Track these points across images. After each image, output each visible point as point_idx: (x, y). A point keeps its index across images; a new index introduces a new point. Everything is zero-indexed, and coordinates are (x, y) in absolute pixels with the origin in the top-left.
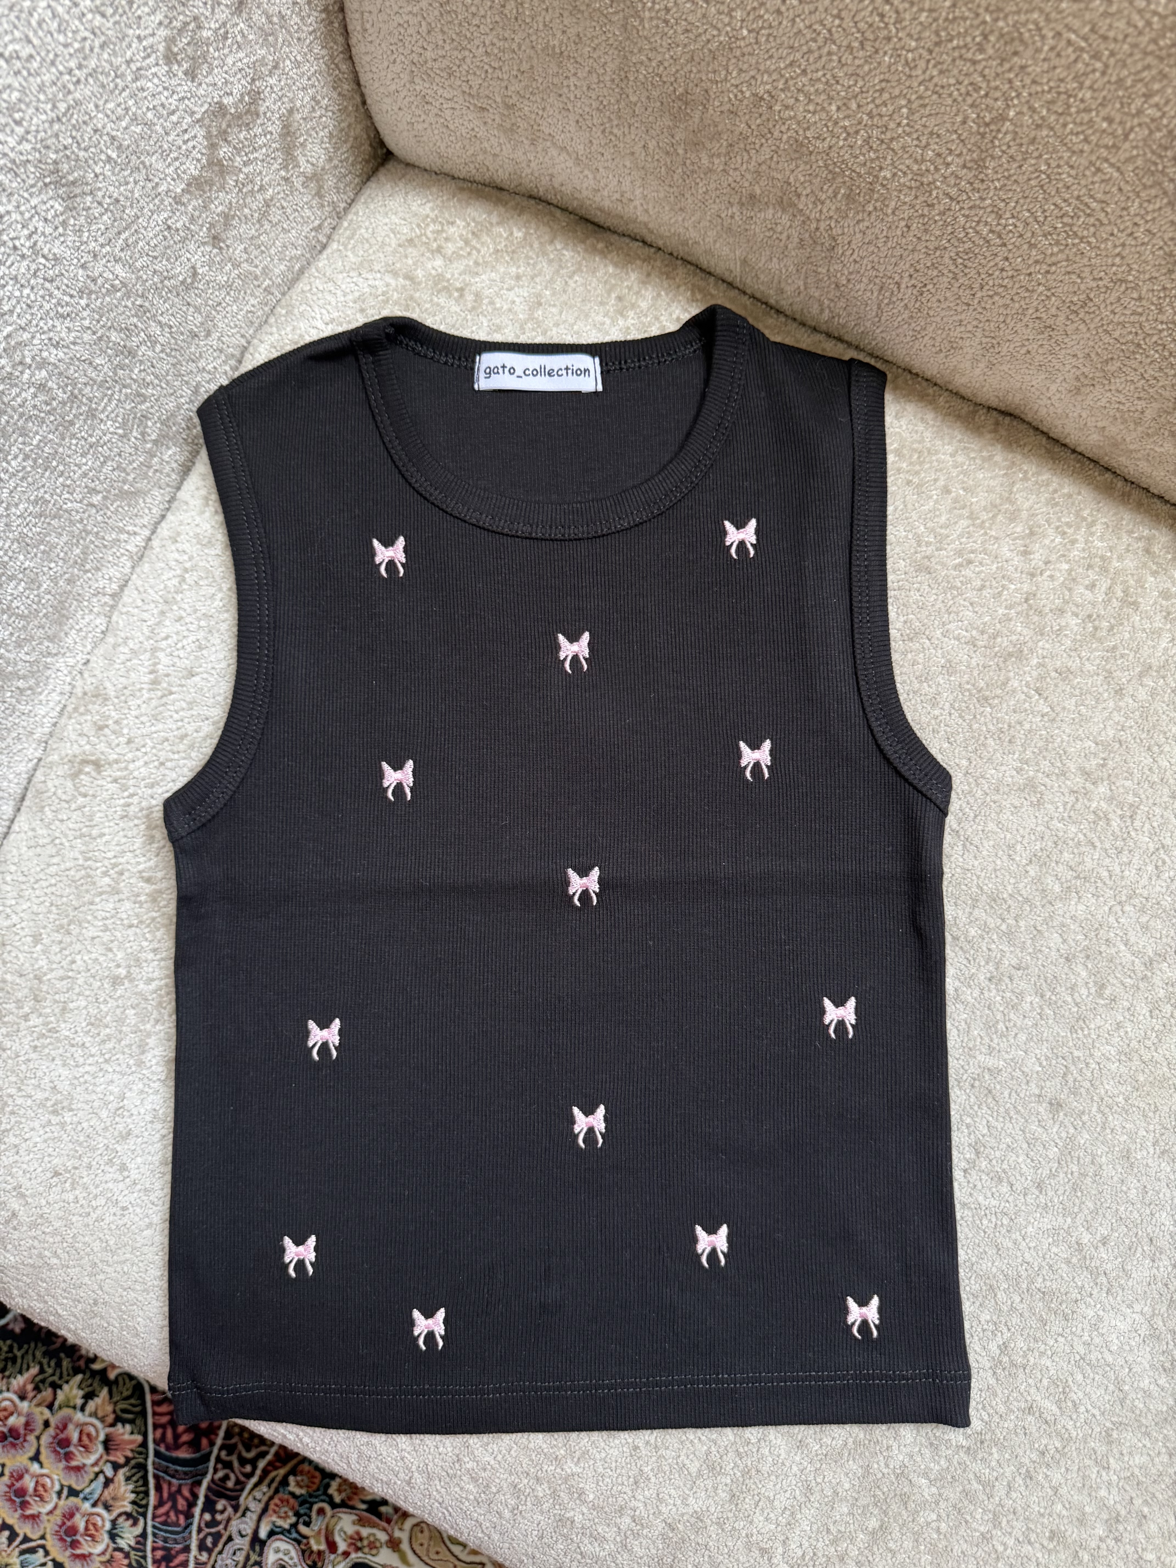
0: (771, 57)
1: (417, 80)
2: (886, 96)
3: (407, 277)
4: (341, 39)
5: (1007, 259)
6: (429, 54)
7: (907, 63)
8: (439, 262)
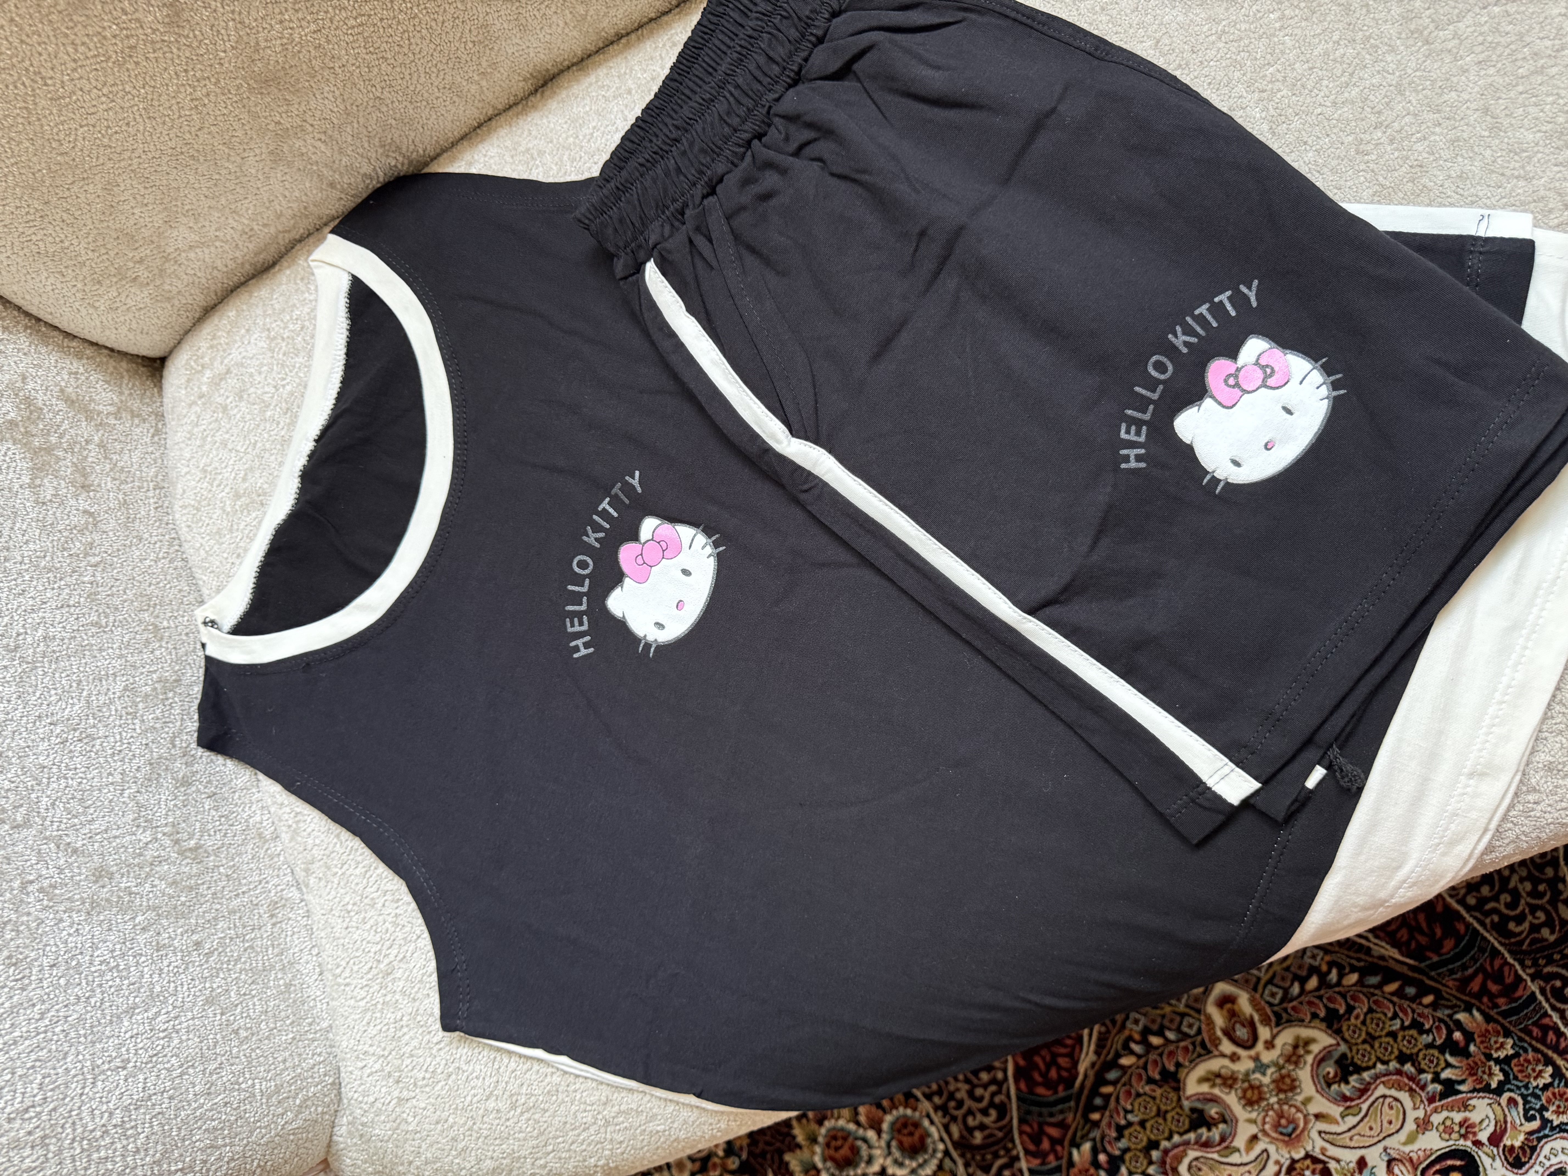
0: (167, 85)
1: (97, 304)
2: (223, 31)
3: (200, 397)
4: (56, 333)
5: (381, 20)
6: (79, 286)
7: (205, 7)
8: (208, 373)
